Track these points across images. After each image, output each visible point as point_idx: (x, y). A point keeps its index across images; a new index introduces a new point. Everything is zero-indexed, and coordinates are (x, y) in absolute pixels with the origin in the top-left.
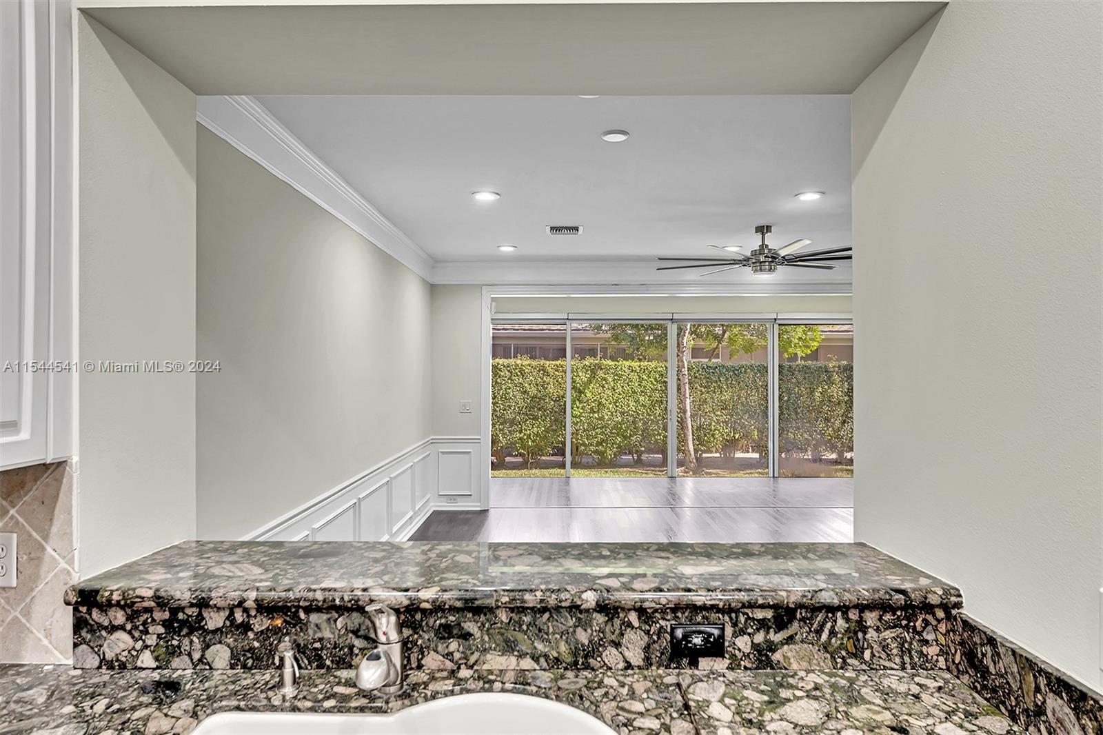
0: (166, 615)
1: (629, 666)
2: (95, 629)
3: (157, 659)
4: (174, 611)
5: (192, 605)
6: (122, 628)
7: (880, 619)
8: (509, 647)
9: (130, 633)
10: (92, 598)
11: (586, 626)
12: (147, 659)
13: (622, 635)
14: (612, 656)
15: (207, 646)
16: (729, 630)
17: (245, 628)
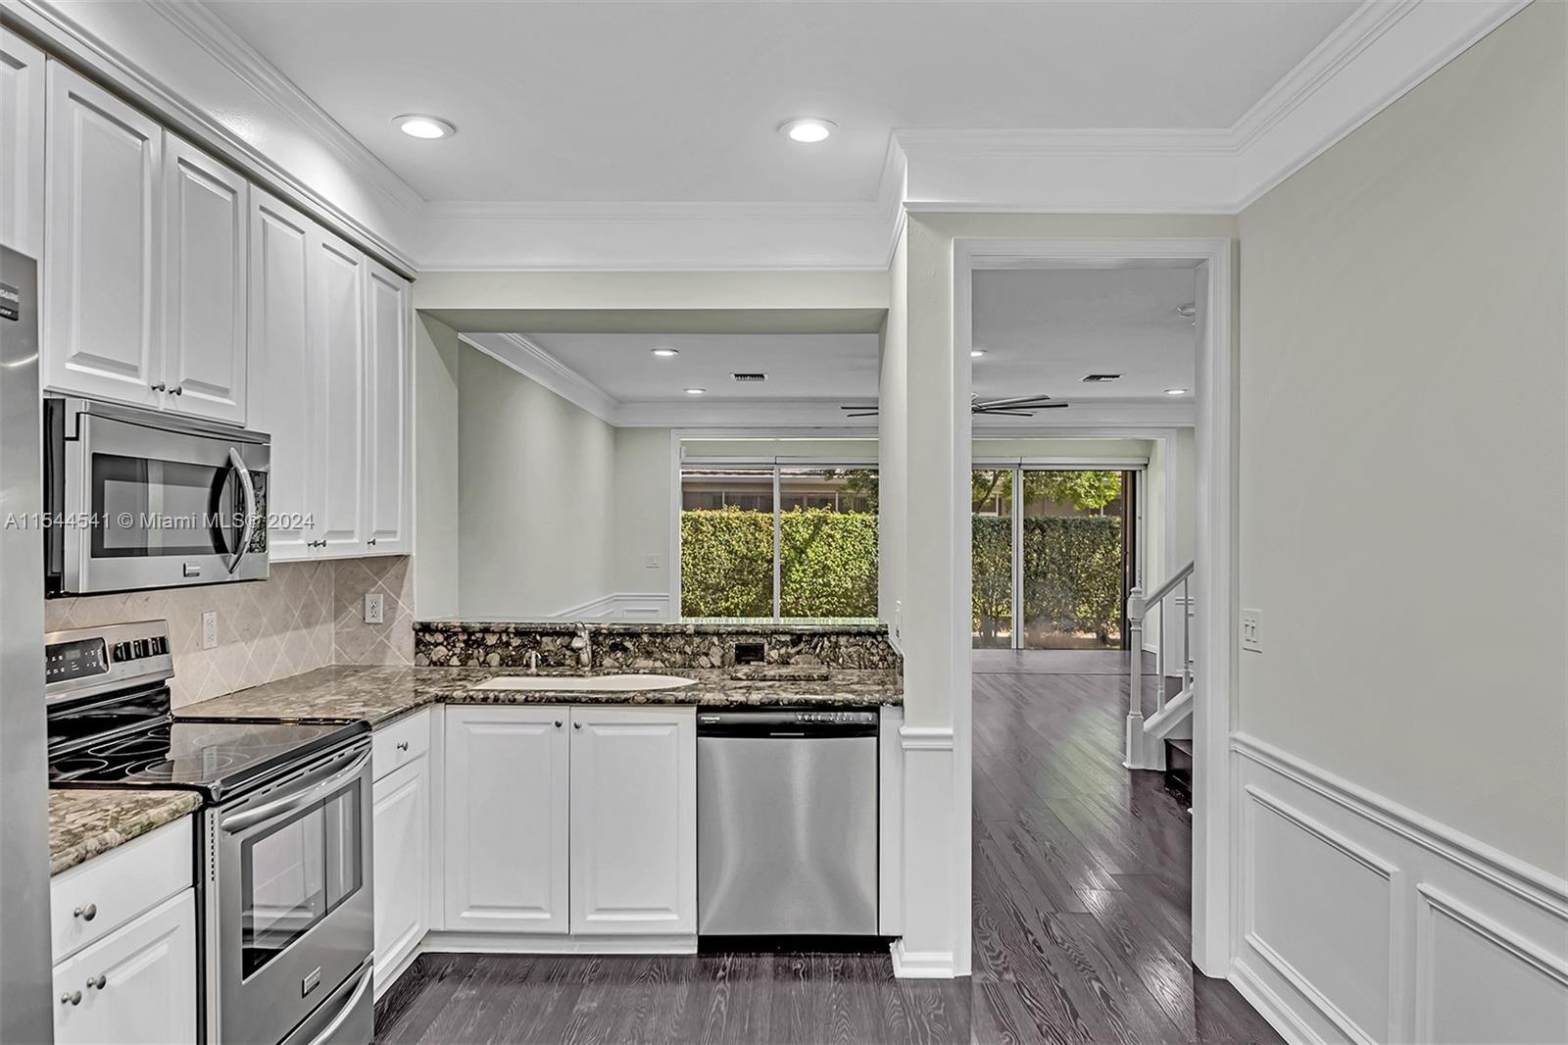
0: (466, 637)
1: (713, 666)
2: (427, 644)
3: (460, 661)
4: (470, 634)
5: (479, 631)
6: (442, 644)
7: (848, 641)
8: (649, 655)
9: (446, 647)
10: (426, 628)
11: (690, 644)
12: (455, 661)
13: (709, 649)
14: (703, 660)
15: (487, 654)
16: (766, 647)
17: (508, 644)
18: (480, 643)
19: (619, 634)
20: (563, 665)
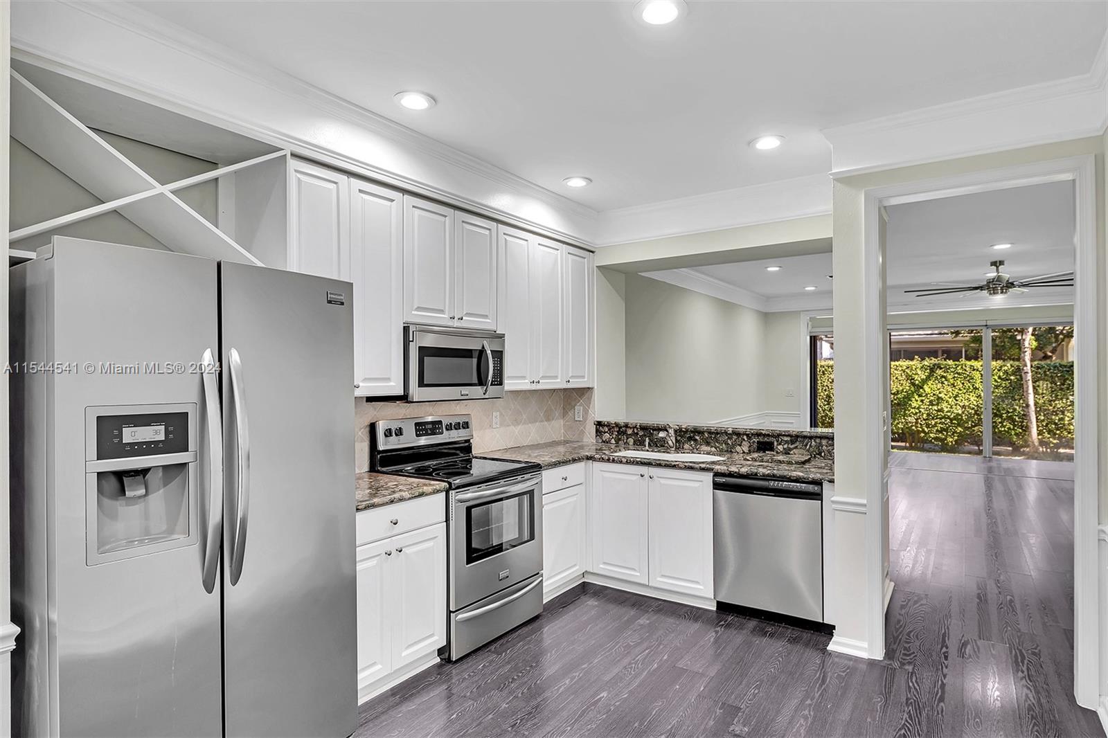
0: (618, 429)
1: (744, 452)
2: (601, 432)
3: (615, 441)
4: (620, 428)
5: (624, 427)
6: (607, 432)
7: (827, 443)
8: (708, 444)
9: (609, 434)
10: (599, 424)
11: (731, 439)
12: (613, 441)
13: (742, 442)
14: (738, 449)
15: (627, 439)
16: (775, 443)
17: (637, 434)
18: (625, 433)
19: (692, 432)
20: (664, 446)
